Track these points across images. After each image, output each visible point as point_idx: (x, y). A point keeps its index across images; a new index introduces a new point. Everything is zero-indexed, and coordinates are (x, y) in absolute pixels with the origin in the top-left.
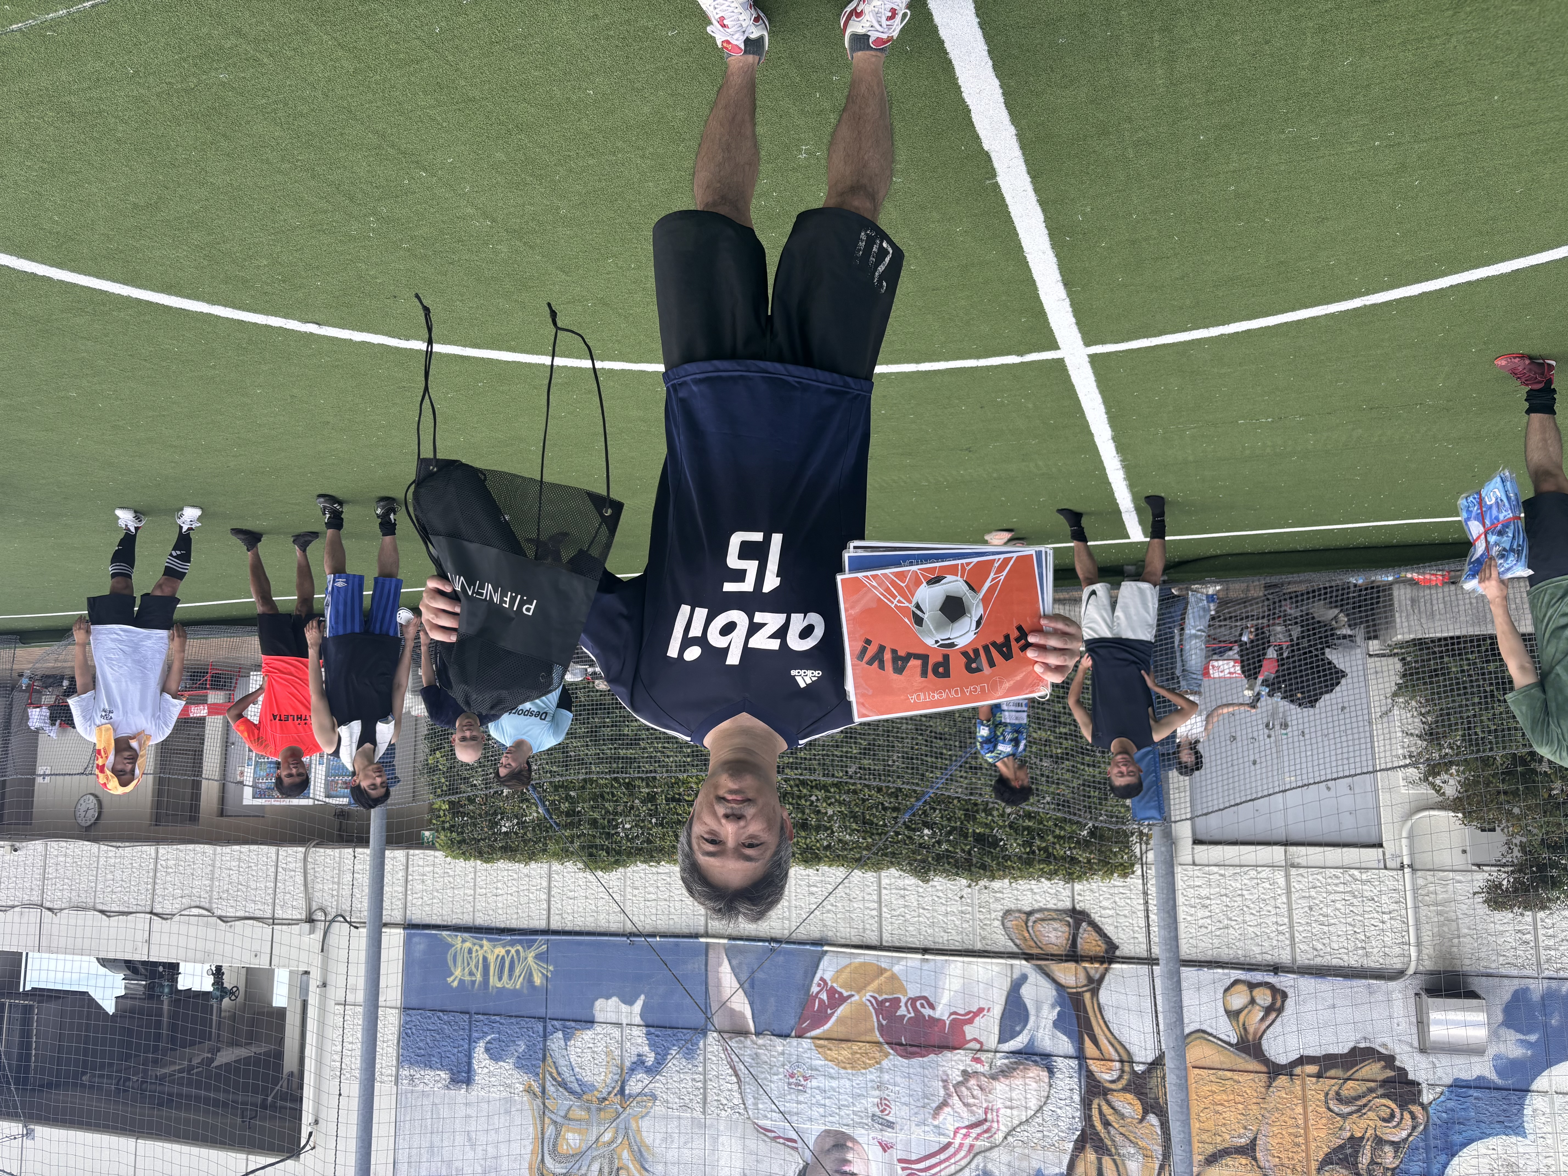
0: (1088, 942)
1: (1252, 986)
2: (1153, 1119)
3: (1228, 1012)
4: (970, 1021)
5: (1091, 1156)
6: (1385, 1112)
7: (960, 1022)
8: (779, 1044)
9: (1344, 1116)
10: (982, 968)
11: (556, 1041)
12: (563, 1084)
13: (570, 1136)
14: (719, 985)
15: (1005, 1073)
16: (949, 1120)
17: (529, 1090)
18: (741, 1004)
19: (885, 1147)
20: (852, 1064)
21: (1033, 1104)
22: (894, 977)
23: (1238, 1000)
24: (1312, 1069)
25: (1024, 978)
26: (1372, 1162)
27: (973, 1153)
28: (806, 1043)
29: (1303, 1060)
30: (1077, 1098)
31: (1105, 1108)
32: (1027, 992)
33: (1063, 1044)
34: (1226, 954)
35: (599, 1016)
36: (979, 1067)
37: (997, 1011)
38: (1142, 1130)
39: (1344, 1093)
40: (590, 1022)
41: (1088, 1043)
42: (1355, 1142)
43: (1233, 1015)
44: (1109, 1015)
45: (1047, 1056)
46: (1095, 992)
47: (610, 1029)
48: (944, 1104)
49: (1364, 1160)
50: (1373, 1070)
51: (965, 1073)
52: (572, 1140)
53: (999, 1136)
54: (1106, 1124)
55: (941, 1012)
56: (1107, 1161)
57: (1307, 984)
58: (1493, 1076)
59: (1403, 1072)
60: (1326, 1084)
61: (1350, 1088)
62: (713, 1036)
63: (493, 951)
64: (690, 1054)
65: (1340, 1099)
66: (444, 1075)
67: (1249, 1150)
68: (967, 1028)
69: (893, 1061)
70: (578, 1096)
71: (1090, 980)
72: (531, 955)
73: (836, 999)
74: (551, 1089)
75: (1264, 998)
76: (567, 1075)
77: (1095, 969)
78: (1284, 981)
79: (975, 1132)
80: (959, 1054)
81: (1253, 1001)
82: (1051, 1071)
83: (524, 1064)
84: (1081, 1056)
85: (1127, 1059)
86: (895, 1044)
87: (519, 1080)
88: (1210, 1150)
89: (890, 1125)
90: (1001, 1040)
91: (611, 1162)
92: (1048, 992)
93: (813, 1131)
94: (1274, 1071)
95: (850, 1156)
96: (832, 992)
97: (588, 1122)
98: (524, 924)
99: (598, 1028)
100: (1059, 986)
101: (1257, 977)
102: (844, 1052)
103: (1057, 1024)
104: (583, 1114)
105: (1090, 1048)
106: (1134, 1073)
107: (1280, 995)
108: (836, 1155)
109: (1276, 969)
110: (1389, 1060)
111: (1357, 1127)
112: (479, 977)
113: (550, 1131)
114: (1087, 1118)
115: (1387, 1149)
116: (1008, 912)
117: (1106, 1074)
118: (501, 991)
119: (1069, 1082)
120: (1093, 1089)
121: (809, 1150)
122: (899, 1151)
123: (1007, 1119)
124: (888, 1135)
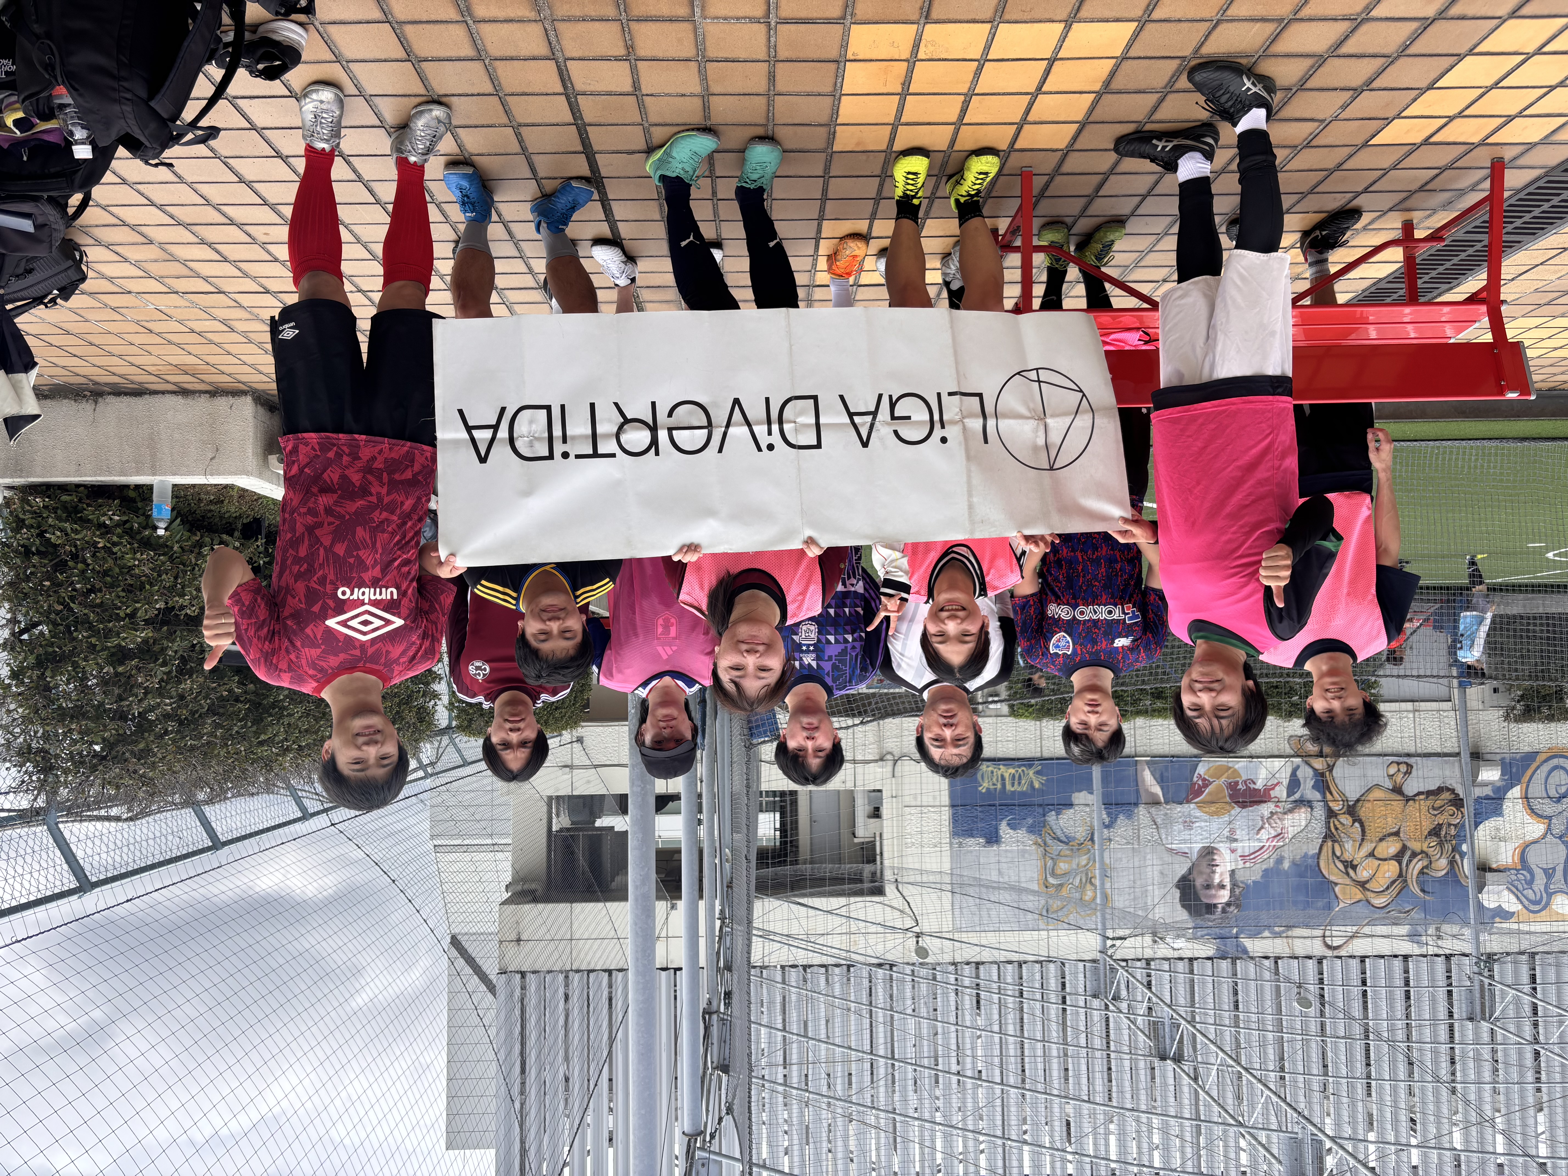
0: (1328, 748)
1: (1398, 764)
2: (1357, 824)
3: (1389, 776)
4: (1273, 789)
5: (1330, 844)
6: (1451, 812)
7: (1268, 790)
8: (1179, 808)
9: (1435, 815)
10: (1278, 763)
11: (1051, 817)
12: (1057, 838)
13: (1060, 864)
14: (1143, 780)
15: (1291, 811)
16: (1264, 835)
17: (1036, 843)
18: (1157, 790)
19: (1233, 851)
20: (1216, 813)
21: (1304, 823)
22: (1235, 771)
23: (1393, 770)
25: (1298, 767)
26: (1447, 833)
27: (1275, 848)
28: (1192, 806)
29: (1419, 793)
30: (1323, 819)
31: (1336, 823)
32: (1299, 774)
33: (1318, 796)
34: (1389, 750)
35: (1076, 801)
36: (1278, 810)
37: (1285, 782)
38: (1352, 830)
39: (1436, 805)
40: (1071, 805)
42: (1440, 826)
43: (1391, 776)
44: (1337, 781)
45: (1309, 802)
46: (1331, 771)
47: (1082, 807)
48: (1262, 828)
49: (1443, 833)
50: (1446, 795)
51: (1271, 813)
52: (1063, 866)
53: (1288, 840)
54: (1337, 829)
55: (1259, 785)
56: (1337, 846)
57: (1422, 761)
58: (1491, 794)
59: (1457, 795)
60: (1428, 803)
61: (1438, 803)
62: (1142, 807)
63: (1008, 772)
64: (1129, 816)
65: (1434, 809)
66: (981, 840)
67: (1397, 834)
68: (1272, 792)
69: (1238, 809)
70: (1067, 844)
71: (1329, 766)
72: (1031, 772)
73: (1206, 784)
74: (1049, 842)
75: (1403, 768)
76: (1059, 833)
77: (1330, 761)
78: (1411, 761)
79: (1276, 839)
80: (1268, 804)
81: (1399, 770)
82: (1312, 808)
83: (1031, 830)
84: (1325, 801)
85: (1345, 800)
86: (1237, 803)
87: (1029, 839)
88: (1381, 835)
89: (1236, 840)
90: (1288, 796)
91: (1087, 875)
92: (1310, 772)
93: (1197, 847)
94: (1408, 799)
96: (1204, 780)
97: (1071, 856)
98: (1029, 755)
99: (1076, 808)
100: (1315, 770)
101: (1401, 759)
102: (1213, 809)
103: (1313, 787)
104: (1068, 852)
105: (1329, 796)
106: (1349, 806)
107: (1409, 766)
109: (1408, 755)
110: (1453, 791)
111: (1440, 819)
112: (999, 786)
113: (1050, 863)
114: (1329, 828)
115: (1452, 827)
116: (1290, 737)
117: (1336, 807)
118: (1013, 792)
119: (1319, 812)
120: (1331, 814)
121: (1195, 856)
122: (1239, 852)
123: (1291, 831)
124: (1234, 845)
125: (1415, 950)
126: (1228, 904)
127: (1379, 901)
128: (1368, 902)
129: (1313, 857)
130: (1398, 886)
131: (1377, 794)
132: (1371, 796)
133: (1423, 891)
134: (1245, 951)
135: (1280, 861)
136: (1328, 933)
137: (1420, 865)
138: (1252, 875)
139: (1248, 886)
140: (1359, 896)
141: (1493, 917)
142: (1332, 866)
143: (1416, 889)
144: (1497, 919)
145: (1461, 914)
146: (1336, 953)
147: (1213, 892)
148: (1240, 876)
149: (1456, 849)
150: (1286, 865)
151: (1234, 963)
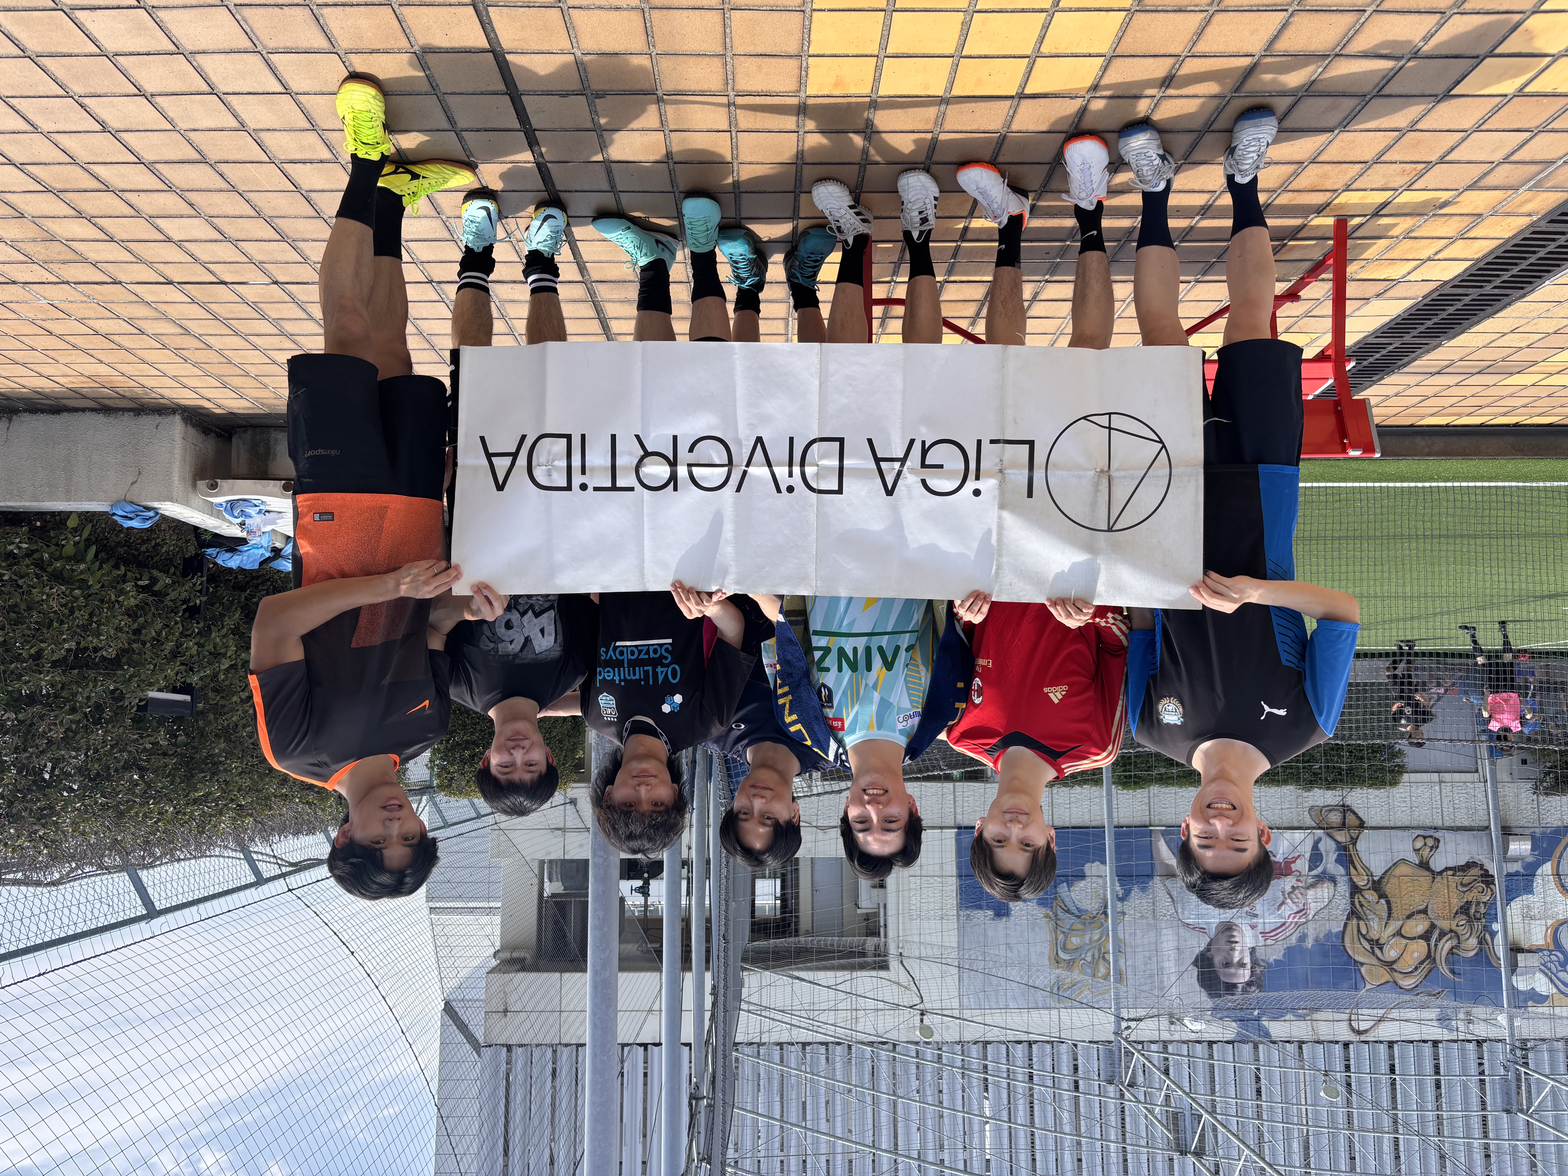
0: (1351, 819)
1: (1425, 837)
2: (1383, 901)
3: (1415, 850)
4: (1294, 862)
5: (1355, 922)
6: (1480, 889)
7: (1288, 863)
9: (1464, 892)
10: (1298, 835)
11: (1063, 889)
12: (1068, 911)
13: (1073, 939)
14: (1158, 851)
15: (1313, 886)
16: (1285, 910)
17: (1047, 916)
18: (1173, 861)
19: (1253, 927)
21: (1327, 899)
23: (1419, 844)
24: (1450, 873)
25: (1320, 840)
26: (1476, 911)
27: (1298, 925)
29: (1447, 869)
30: (1348, 895)
31: (1361, 899)
32: (1322, 846)
33: (1341, 870)
34: (1415, 824)
35: (1088, 873)
36: (1300, 884)
37: (1308, 855)
38: (1377, 907)
39: (1464, 882)
40: (1082, 877)
41: (1352, 869)
42: (1469, 903)
43: (1417, 851)
44: (1361, 855)
45: (1332, 876)
46: (1354, 844)
47: (1094, 879)
48: (1283, 903)
49: (1472, 911)
50: (1476, 871)
51: (1293, 887)
52: (1075, 941)
53: (1310, 917)
54: (1362, 906)
55: (1280, 857)
57: (1448, 835)
58: (1522, 870)
59: (1487, 871)
60: (1456, 879)
61: (1466, 880)
62: (1157, 879)
65: (1462, 885)
66: (990, 913)
67: (1425, 911)
68: (1292, 865)
70: (1079, 917)
71: (1352, 838)
74: (1060, 915)
75: (1430, 842)
76: (1071, 906)
77: (1354, 833)
79: (1298, 915)
80: (1289, 878)
81: (1425, 844)
82: (1335, 883)
84: (1349, 875)
85: (1370, 875)
87: (1040, 912)
88: (1408, 913)
89: (1256, 916)
90: (1311, 869)
91: (1100, 950)
93: (1215, 922)
94: (1435, 875)
95: (1235, 933)
97: (1083, 930)
99: (1089, 880)
100: (1338, 842)
101: (1428, 833)
103: (1336, 861)
104: (1080, 926)
105: (1353, 871)
106: (1374, 881)
107: (1437, 840)
108: (1228, 933)
109: (1436, 829)
110: (1482, 866)
111: (1470, 896)
113: (1061, 937)
114: (1353, 903)
115: (1482, 905)
116: (1311, 808)
117: (1361, 882)
119: (1343, 888)
120: (1355, 890)
121: (1213, 932)
122: (1260, 928)
123: (1313, 908)
124: (1255, 920)
125: (1447, 1035)
126: (1249, 984)
127: (1408, 983)
128: (1395, 982)
129: (1337, 934)
130: (1426, 966)
131: (1403, 869)
132: (1397, 872)
133: (1453, 972)
134: (1267, 1034)
135: (1303, 938)
136: (1353, 1017)
137: (1448, 946)
138: (1274, 954)
139: (1269, 965)
140: (1387, 977)
141: (1526, 1001)
142: (1357, 945)
143: (1444, 970)
144: (1530, 1003)
145: (1492, 996)
146: (1363, 1038)
147: (1232, 970)
148: (1260, 954)
149: (1487, 928)
150: (1309, 943)
151: (1256, 1047)
